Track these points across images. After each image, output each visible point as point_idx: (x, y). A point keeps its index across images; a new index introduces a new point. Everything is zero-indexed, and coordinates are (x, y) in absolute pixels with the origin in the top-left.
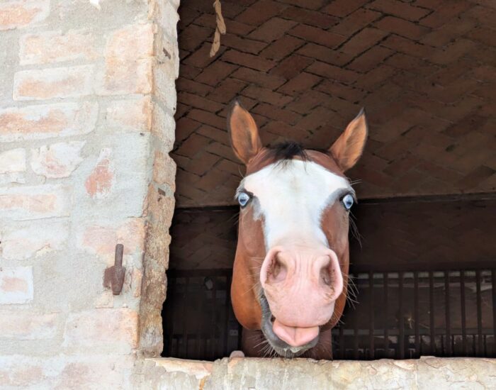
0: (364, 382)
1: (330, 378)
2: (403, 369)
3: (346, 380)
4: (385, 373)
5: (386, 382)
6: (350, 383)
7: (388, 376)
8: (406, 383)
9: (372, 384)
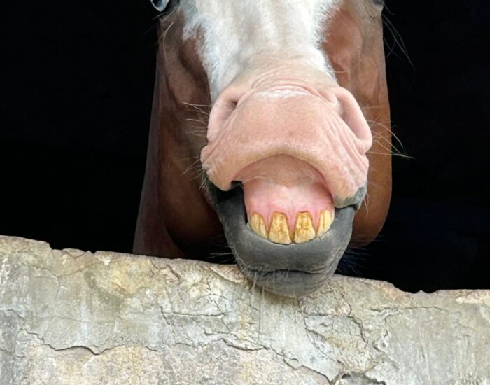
0: (157, 296)
1: (94, 281)
2: (225, 280)
3: (122, 291)
4: (195, 285)
5: (196, 302)
6: (131, 296)
7: (201, 290)
8: (232, 306)
9: (171, 303)
